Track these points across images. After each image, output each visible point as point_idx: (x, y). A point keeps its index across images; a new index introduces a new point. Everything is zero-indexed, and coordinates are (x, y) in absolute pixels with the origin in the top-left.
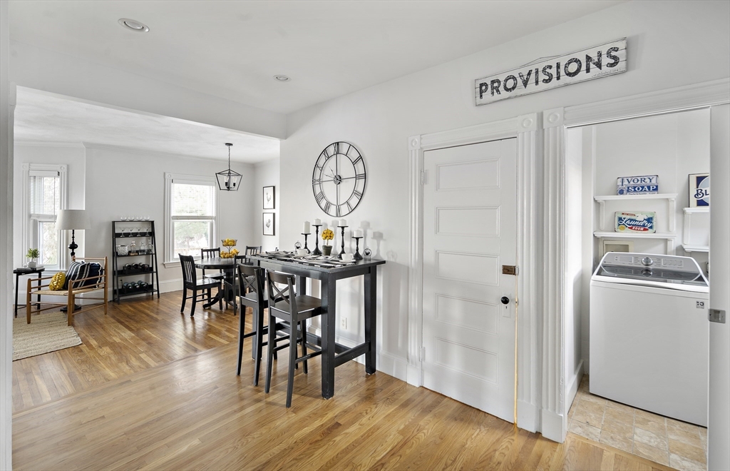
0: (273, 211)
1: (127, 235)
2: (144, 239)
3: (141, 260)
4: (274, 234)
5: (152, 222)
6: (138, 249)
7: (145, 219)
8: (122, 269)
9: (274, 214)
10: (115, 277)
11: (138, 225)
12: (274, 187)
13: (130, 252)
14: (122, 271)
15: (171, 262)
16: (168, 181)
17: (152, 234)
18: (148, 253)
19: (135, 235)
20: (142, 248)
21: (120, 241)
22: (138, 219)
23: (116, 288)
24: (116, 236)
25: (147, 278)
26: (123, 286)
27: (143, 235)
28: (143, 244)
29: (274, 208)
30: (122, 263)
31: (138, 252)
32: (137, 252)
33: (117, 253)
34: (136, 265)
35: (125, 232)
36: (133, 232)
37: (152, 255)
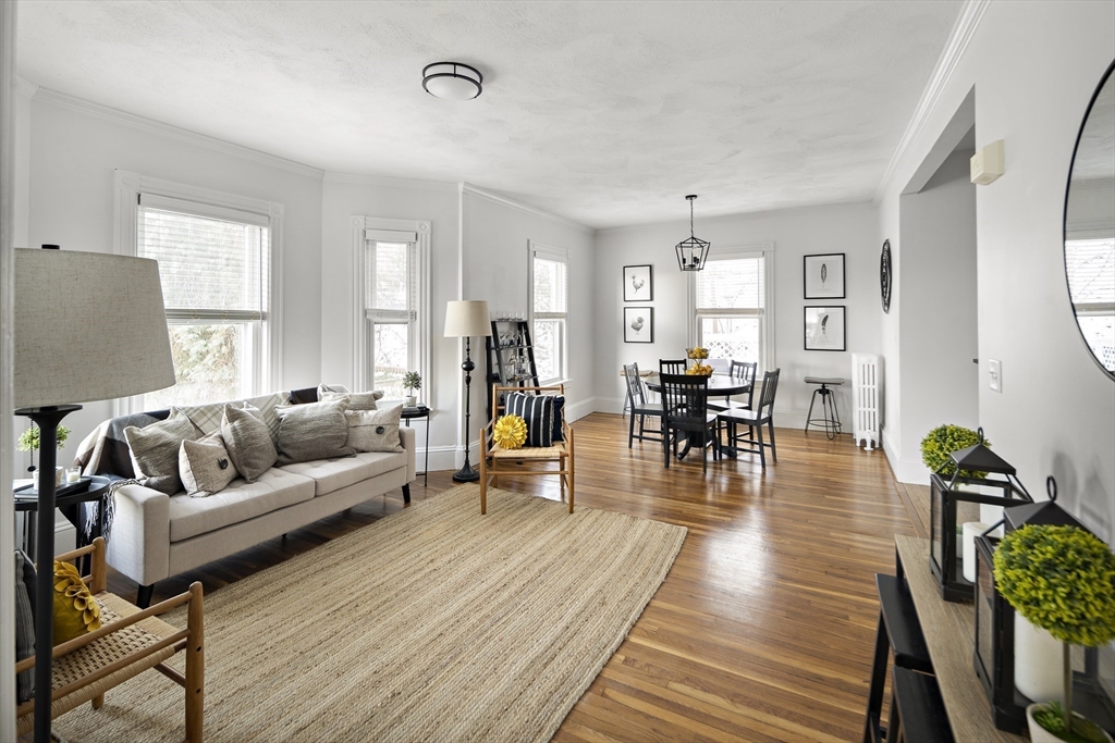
0: (650, 304)
4: (652, 341)
9: (652, 309)
12: (651, 267)
29: (652, 299)
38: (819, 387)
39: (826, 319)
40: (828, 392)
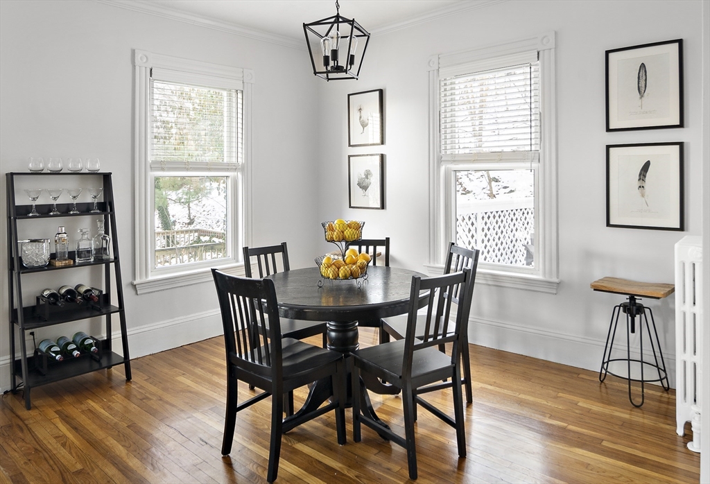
0: (381, 149)
1: (45, 211)
2: (86, 222)
3: (80, 278)
4: (383, 206)
5: (107, 178)
6: (72, 248)
7: (87, 167)
8: (33, 303)
9: (382, 157)
10: (17, 328)
11: (71, 183)
12: (381, 92)
13: (53, 256)
14: (33, 308)
15: (151, 278)
16: (142, 74)
17: (106, 207)
18: (100, 258)
19: (65, 210)
20: (84, 245)
21: (28, 228)
22: (71, 167)
23: (19, 356)
24: (18, 213)
25: (94, 327)
26: (37, 351)
27: (85, 209)
28: (84, 234)
29: (383, 142)
30: (33, 287)
31: (74, 257)
32: (72, 255)
33: (20, 259)
34: (69, 292)
35: (40, 202)
36: (60, 201)
37: (108, 264)
38: (624, 299)
39: (646, 167)
40: (641, 309)
